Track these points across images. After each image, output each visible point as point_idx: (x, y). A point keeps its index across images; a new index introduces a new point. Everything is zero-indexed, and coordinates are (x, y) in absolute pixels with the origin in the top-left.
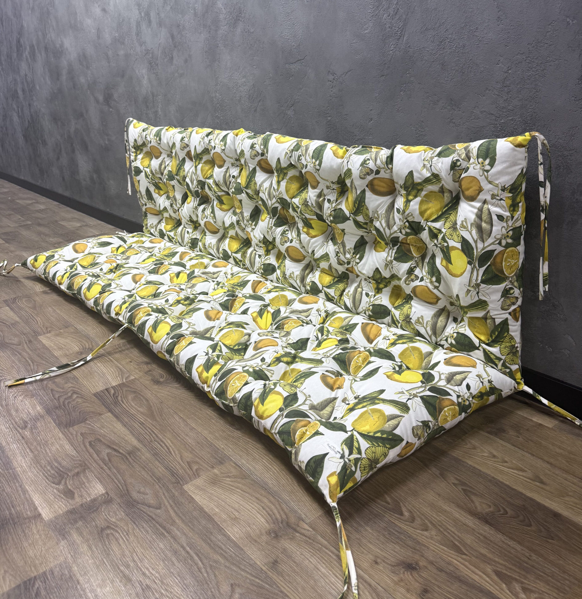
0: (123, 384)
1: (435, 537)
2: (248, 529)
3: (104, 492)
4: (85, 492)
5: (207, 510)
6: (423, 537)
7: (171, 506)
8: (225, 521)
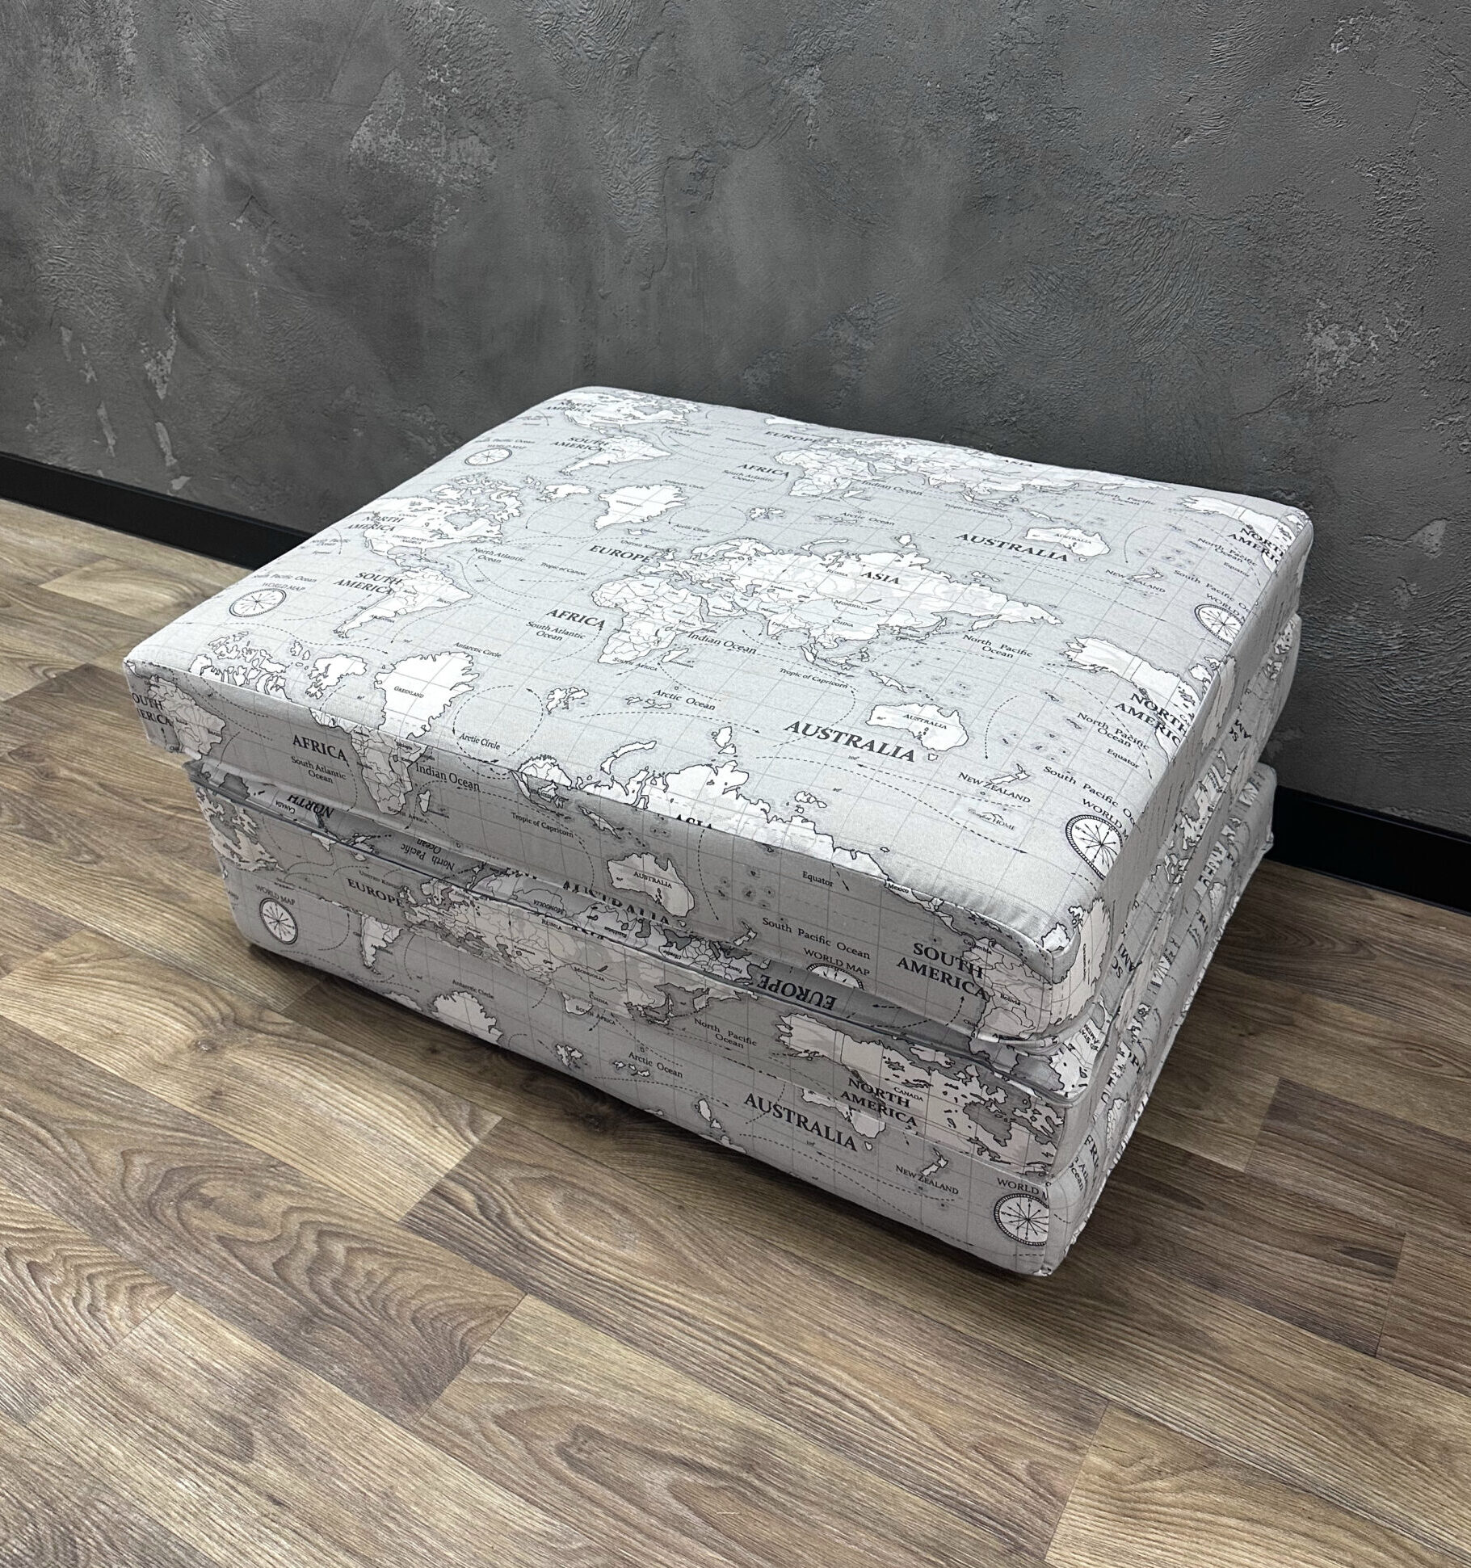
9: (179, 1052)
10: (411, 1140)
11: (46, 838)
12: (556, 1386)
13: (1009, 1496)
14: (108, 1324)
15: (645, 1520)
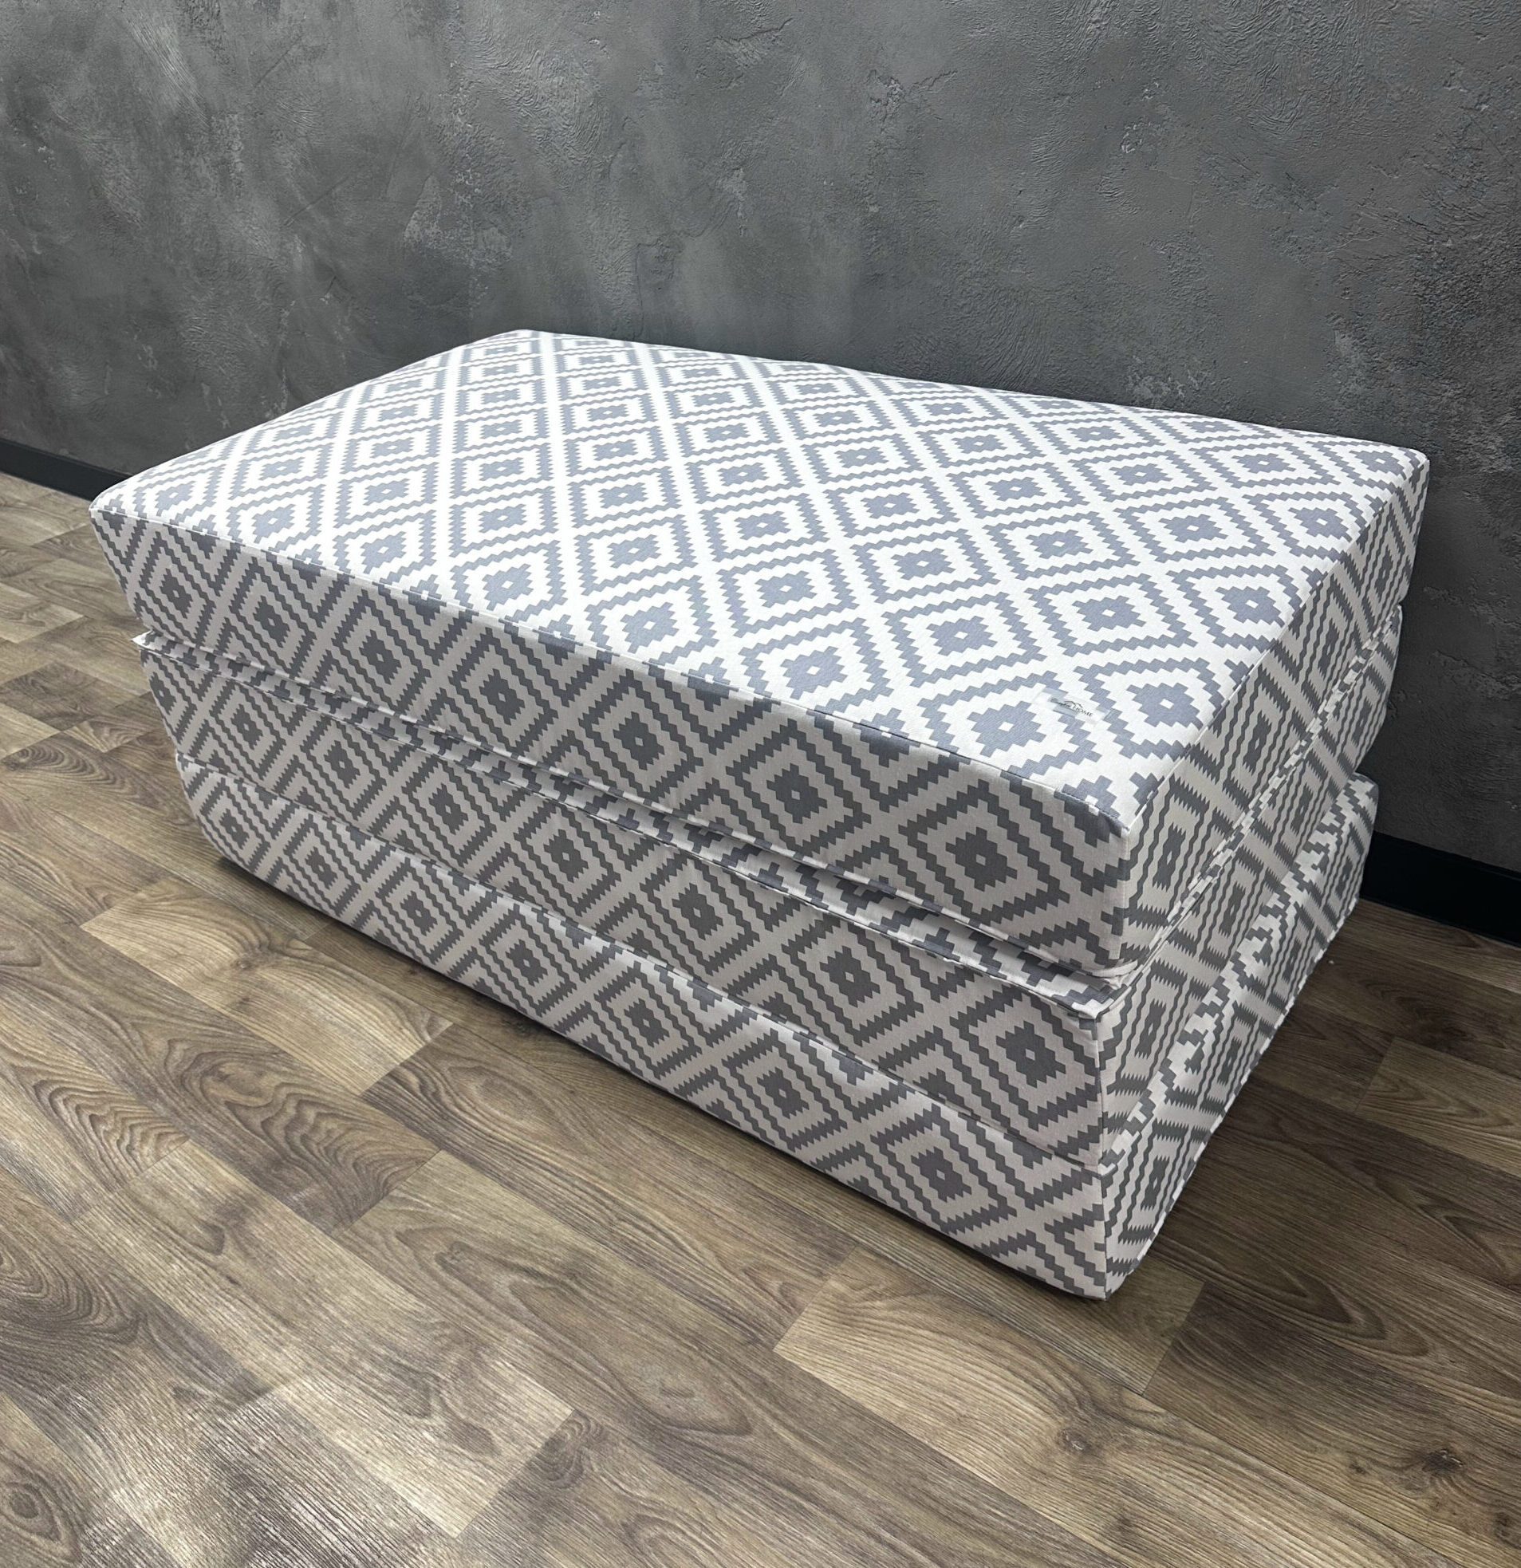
0: (428, 1047)
1: (1450, 1366)
2: (1006, 1440)
3: (569, 1412)
4: (515, 1424)
5: (874, 1410)
6: (1426, 1373)
7: (775, 1417)
8: (935, 1432)
9: (223, 969)
10: (381, 1037)
11: (154, 805)
12: (447, 1214)
13: (759, 1305)
14: (139, 1159)
15: (487, 1307)
